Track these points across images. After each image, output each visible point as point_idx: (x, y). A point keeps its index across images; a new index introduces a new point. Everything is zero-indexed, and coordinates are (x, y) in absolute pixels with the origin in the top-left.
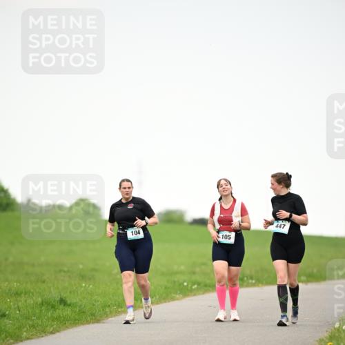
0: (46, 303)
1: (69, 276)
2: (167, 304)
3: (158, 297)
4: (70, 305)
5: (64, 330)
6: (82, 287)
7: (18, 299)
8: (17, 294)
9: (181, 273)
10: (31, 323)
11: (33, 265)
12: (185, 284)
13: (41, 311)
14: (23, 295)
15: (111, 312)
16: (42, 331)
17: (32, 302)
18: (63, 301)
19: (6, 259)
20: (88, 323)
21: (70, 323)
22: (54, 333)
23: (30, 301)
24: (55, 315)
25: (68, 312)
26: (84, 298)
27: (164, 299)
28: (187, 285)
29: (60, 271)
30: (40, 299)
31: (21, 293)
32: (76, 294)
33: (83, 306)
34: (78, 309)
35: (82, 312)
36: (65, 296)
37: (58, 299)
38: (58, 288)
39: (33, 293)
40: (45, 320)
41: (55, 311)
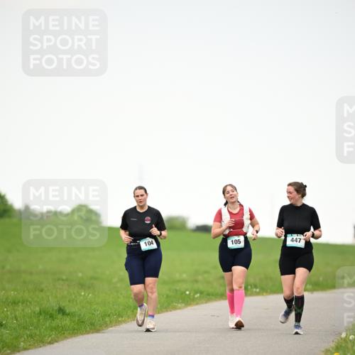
0: (44, 312)
1: (68, 285)
2: (170, 313)
5: (62, 340)
6: (81, 295)
7: (16, 308)
8: (15, 303)
9: (183, 281)
10: (28, 333)
11: (31, 274)
12: (188, 293)
13: (39, 320)
14: (20, 304)
15: (111, 322)
16: (40, 341)
17: (30, 311)
18: (61, 311)
19: (3, 267)
20: (88, 333)
21: (69, 334)
22: (53, 343)
23: (28, 311)
24: (54, 325)
25: (67, 321)
27: (166, 308)
28: (190, 294)
29: (59, 279)
30: (38, 309)
31: (19, 302)
32: (75, 303)
33: (82, 315)
34: (77, 318)
35: (81, 322)
36: (63, 305)
37: (56, 308)
38: (56, 297)
39: (30, 303)
40: (42, 330)
41: (53, 320)
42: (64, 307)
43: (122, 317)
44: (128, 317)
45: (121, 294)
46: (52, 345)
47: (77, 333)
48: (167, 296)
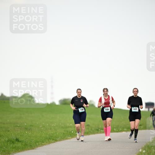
0: (10, 140)
1: (20, 129)
2: (64, 141)
3: (60, 138)
4: (20, 142)
5: (18, 152)
6: (26, 133)
9: (70, 127)
10: (3, 150)
11: (4, 124)
13: (8, 144)
15: (39, 145)
17: (3, 140)
18: (17, 140)
20: (29, 149)
21: (21, 150)
22: (14, 154)
25: (19, 145)
26: (27, 138)
27: (63, 139)
28: (73, 133)
29: (16, 126)
30: (7, 139)
32: (23, 137)
33: (26, 142)
34: (24, 143)
35: (26, 145)
36: (18, 137)
37: (15, 139)
38: (15, 134)
39: (4, 136)
40: (9, 148)
41: (14, 144)
42: (18, 138)
43: (44, 143)
44: (47, 143)
45: (43, 132)
47: (24, 150)
48: (64, 134)
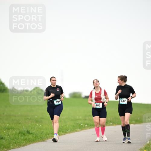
0: (21, 133)
1: (31, 121)
2: (74, 133)
3: (70, 130)
4: (31, 134)
5: (29, 144)
6: (37, 126)
7: (9, 131)
8: (8, 129)
9: (80, 119)
10: (14, 141)
11: (15, 116)
12: (82, 124)
13: (19, 136)
14: (11, 129)
15: (49, 137)
16: (19, 145)
17: (15, 132)
18: (28, 132)
19: (4, 114)
20: (39, 141)
21: (32, 142)
22: (24, 146)
23: (14, 132)
25: (30, 137)
27: (73, 131)
28: (83, 125)
29: (27, 119)
30: (18, 131)
32: (34, 129)
33: (37, 134)
34: (35, 135)
35: (37, 137)
36: (29, 129)
37: (26, 131)
38: (26, 126)
39: (15, 129)
40: (20, 140)
41: (25, 136)
46: (24, 147)
47: (35, 142)
48: (73, 126)
